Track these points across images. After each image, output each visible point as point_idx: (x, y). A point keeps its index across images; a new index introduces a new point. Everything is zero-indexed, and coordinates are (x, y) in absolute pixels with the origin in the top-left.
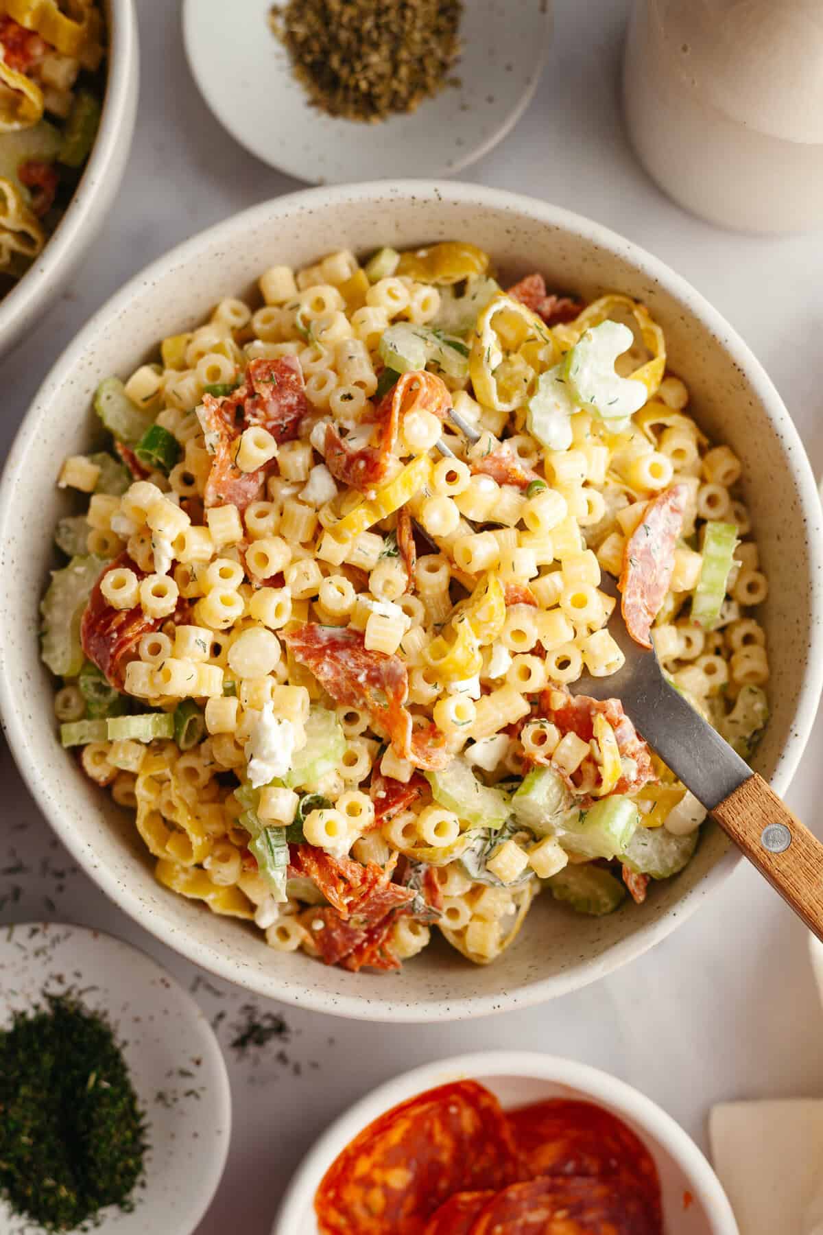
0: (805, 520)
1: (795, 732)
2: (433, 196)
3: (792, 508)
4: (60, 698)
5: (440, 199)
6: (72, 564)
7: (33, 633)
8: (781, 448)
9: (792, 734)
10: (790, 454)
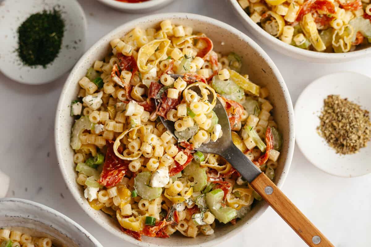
0: (288, 111)
1: (284, 172)
2: (185, 17)
3: (285, 108)
4: (76, 156)
5: (187, 18)
6: (81, 118)
7: (70, 137)
8: (282, 91)
9: (283, 172)
10: (284, 92)
